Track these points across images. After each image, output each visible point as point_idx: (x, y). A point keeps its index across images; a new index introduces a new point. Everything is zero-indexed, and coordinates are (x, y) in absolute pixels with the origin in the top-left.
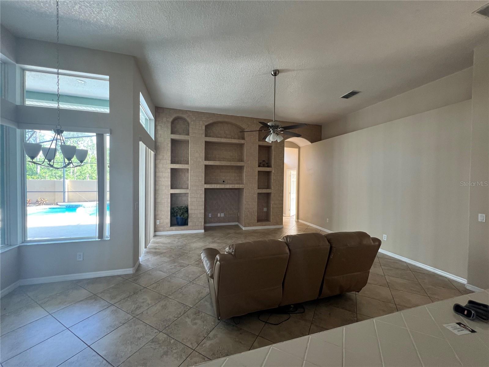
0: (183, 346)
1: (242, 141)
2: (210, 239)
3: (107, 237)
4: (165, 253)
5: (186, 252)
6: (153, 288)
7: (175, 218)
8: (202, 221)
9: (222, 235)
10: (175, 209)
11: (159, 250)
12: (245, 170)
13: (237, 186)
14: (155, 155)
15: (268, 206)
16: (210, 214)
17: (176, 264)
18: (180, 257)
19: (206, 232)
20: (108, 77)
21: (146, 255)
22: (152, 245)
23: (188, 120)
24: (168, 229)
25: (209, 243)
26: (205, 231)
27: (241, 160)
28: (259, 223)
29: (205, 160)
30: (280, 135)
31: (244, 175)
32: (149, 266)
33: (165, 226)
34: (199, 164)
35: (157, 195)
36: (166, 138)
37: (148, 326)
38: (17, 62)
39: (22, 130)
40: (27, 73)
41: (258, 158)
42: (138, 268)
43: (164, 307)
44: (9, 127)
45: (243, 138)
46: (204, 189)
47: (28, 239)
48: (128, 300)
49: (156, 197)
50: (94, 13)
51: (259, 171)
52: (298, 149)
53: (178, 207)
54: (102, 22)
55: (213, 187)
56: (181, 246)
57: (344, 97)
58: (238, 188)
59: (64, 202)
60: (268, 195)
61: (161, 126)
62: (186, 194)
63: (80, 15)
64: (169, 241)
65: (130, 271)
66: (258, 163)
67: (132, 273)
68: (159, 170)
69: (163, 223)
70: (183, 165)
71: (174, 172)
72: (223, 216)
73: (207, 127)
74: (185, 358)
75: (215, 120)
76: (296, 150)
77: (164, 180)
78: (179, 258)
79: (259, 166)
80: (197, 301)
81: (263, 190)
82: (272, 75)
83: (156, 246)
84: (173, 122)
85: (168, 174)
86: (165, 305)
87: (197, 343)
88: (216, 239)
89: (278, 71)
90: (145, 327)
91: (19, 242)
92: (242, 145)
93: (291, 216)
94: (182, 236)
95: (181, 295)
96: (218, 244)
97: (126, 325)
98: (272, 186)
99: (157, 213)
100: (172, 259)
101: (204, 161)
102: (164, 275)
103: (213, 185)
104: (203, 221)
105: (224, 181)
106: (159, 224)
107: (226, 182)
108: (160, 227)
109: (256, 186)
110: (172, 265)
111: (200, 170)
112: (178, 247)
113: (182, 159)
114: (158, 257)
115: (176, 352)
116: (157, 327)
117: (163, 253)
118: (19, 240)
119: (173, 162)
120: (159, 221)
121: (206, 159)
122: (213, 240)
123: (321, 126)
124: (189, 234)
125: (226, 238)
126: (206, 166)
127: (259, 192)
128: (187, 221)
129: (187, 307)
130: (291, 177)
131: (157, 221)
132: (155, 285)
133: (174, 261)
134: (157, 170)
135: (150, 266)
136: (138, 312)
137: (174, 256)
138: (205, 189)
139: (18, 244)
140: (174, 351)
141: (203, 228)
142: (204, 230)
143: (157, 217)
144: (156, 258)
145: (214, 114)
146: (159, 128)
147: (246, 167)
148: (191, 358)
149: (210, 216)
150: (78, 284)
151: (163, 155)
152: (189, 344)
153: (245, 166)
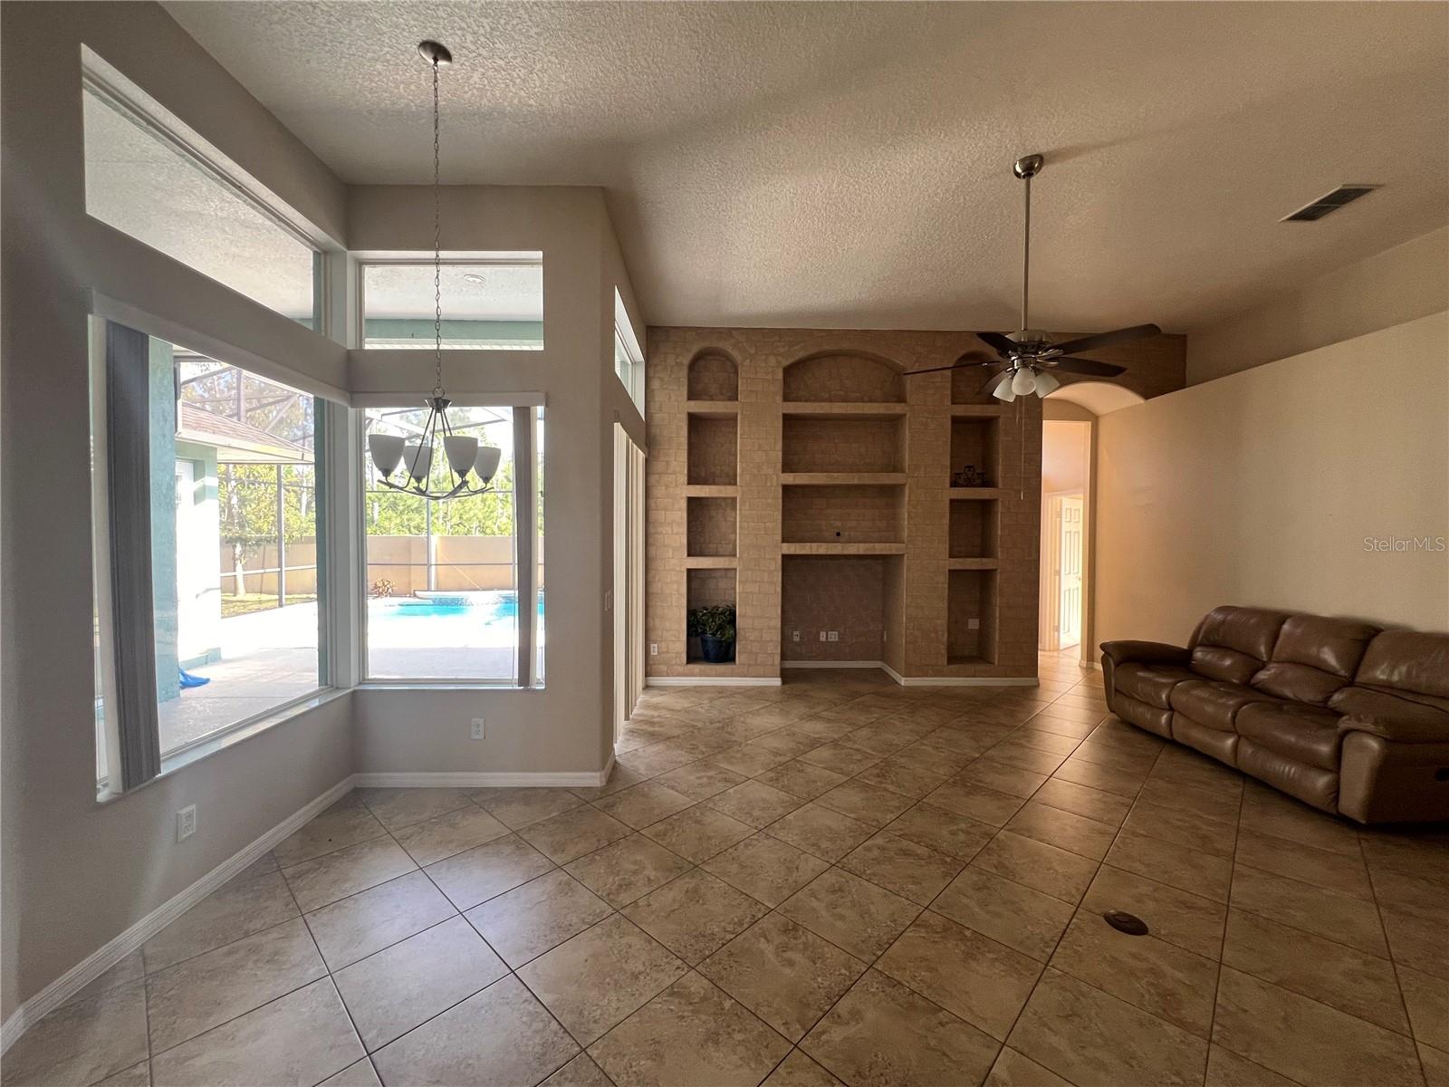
0: (760, 1027)
1: (897, 409)
2: (800, 708)
3: (538, 683)
4: (678, 737)
5: (735, 741)
6: (657, 835)
7: (699, 639)
8: (774, 651)
9: (837, 696)
10: (701, 614)
11: (662, 729)
12: (907, 499)
13: (880, 548)
14: (647, 461)
15: (984, 614)
16: (795, 633)
17: (711, 773)
18: (720, 753)
19: (786, 686)
20: (539, 255)
21: (628, 740)
22: (642, 711)
23: (736, 355)
24: (681, 669)
25: (801, 720)
26: (784, 682)
27: (895, 468)
28: (953, 667)
29: (783, 471)
30: (1045, 374)
31: (905, 513)
32: (640, 772)
33: (674, 662)
34: (766, 483)
35: (652, 573)
36: (675, 411)
37: (654, 944)
38: (349, 248)
39: (358, 409)
40: (368, 270)
41: (951, 457)
42: (614, 773)
43: (694, 895)
44: (333, 403)
45: (901, 399)
46: (780, 557)
47: (371, 676)
48: (595, 860)
49: (650, 579)
50: (514, 84)
51: (952, 501)
52: (1090, 423)
53: (707, 610)
54: (531, 105)
55: (809, 552)
56: (719, 722)
57: (1296, 218)
58: (884, 553)
59: (429, 590)
60: (985, 577)
61: (661, 379)
62: (729, 572)
63: (482, 98)
64: (686, 706)
65: (594, 779)
66: (949, 474)
67: (599, 785)
68: (656, 502)
69: (668, 652)
70: (722, 488)
71: (696, 507)
72: (837, 640)
73: (788, 371)
74: (772, 1067)
75: (812, 350)
76: (1083, 428)
77: (670, 532)
78: (720, 756)
79: (954, 484)
80: (786, 893)
81: (969, 560)
82: (1018, 175)
83: (653, 717)
84: (692, 367)
85: (680, 515)
86: (696, 890)
87: (803, 1028)
88: (821, 708)
89: (1040, 158)
90: (647, 944)
91: (353, 685)
92: (894, 422)
93: (1061, 648)
94: (720, 693)
95: (734, 868)
96: (827, 725)
97: (598, 930)
98: (999, 549)
99: (651, 624)
100: (700, 757)
101: (780, 473)
102: (682, 801)
103: (809, 544)
104: (779, 651)
105: (838, 534)
106: (656, 654)
107: (845, 534)
108: (660, 664)
109: (944, 548)
110: (702, 774)
111: (770, 501)
112: (711, 723)
113: (718, 472)
114: (661, 747)
115: (743, 1041)
116: (679, 951)
117: (674, 737)
118: (354, 678)
119: (692, 480)
120: (656, 645)
121: (787, 467)
122: (812, 711)
123: (1185, 336)
124: (738, 687)
125: (851, 708)
126: (787, 489)
127: (952, 568)
128: (732, 649)
129: (759, 906)
130: (1064, 520)
131: (652, 645)
132: (661, 827)
133: (706, 764)
134: (652, 503)
135: (642, 771)
136: (625, 898)
137: (704, 750)
138: (784, 556)
139: (352, 685)
140: (738, 1037)
141: (778, 672)
142: (780, 679)
143: (653, 636)
144: (655, 748)
145: (811, 331)
146: (656, 384)
147: (910, 488)
148: (790, 1070)
149: (797, 639)
150: (476, 799)
151: (667, 462)
152: (777, 1024)
153: (907, 486)
